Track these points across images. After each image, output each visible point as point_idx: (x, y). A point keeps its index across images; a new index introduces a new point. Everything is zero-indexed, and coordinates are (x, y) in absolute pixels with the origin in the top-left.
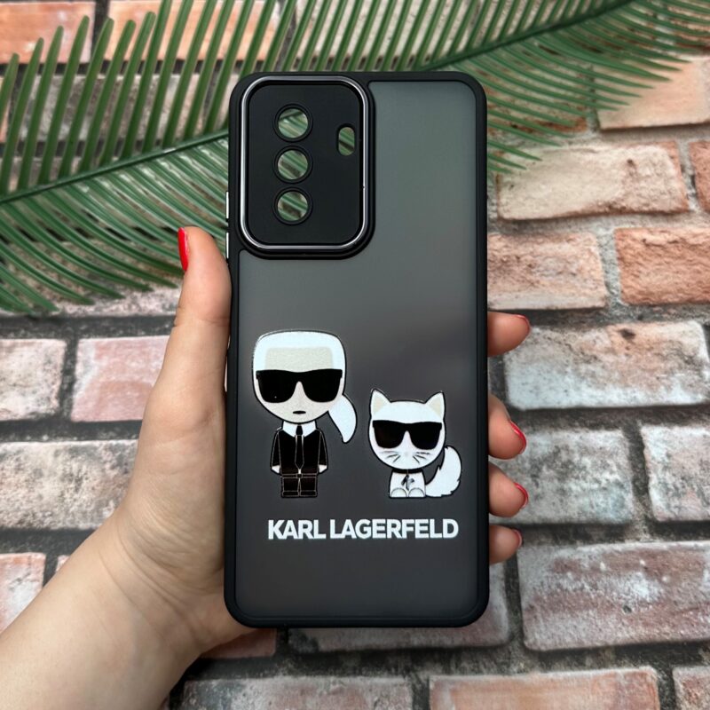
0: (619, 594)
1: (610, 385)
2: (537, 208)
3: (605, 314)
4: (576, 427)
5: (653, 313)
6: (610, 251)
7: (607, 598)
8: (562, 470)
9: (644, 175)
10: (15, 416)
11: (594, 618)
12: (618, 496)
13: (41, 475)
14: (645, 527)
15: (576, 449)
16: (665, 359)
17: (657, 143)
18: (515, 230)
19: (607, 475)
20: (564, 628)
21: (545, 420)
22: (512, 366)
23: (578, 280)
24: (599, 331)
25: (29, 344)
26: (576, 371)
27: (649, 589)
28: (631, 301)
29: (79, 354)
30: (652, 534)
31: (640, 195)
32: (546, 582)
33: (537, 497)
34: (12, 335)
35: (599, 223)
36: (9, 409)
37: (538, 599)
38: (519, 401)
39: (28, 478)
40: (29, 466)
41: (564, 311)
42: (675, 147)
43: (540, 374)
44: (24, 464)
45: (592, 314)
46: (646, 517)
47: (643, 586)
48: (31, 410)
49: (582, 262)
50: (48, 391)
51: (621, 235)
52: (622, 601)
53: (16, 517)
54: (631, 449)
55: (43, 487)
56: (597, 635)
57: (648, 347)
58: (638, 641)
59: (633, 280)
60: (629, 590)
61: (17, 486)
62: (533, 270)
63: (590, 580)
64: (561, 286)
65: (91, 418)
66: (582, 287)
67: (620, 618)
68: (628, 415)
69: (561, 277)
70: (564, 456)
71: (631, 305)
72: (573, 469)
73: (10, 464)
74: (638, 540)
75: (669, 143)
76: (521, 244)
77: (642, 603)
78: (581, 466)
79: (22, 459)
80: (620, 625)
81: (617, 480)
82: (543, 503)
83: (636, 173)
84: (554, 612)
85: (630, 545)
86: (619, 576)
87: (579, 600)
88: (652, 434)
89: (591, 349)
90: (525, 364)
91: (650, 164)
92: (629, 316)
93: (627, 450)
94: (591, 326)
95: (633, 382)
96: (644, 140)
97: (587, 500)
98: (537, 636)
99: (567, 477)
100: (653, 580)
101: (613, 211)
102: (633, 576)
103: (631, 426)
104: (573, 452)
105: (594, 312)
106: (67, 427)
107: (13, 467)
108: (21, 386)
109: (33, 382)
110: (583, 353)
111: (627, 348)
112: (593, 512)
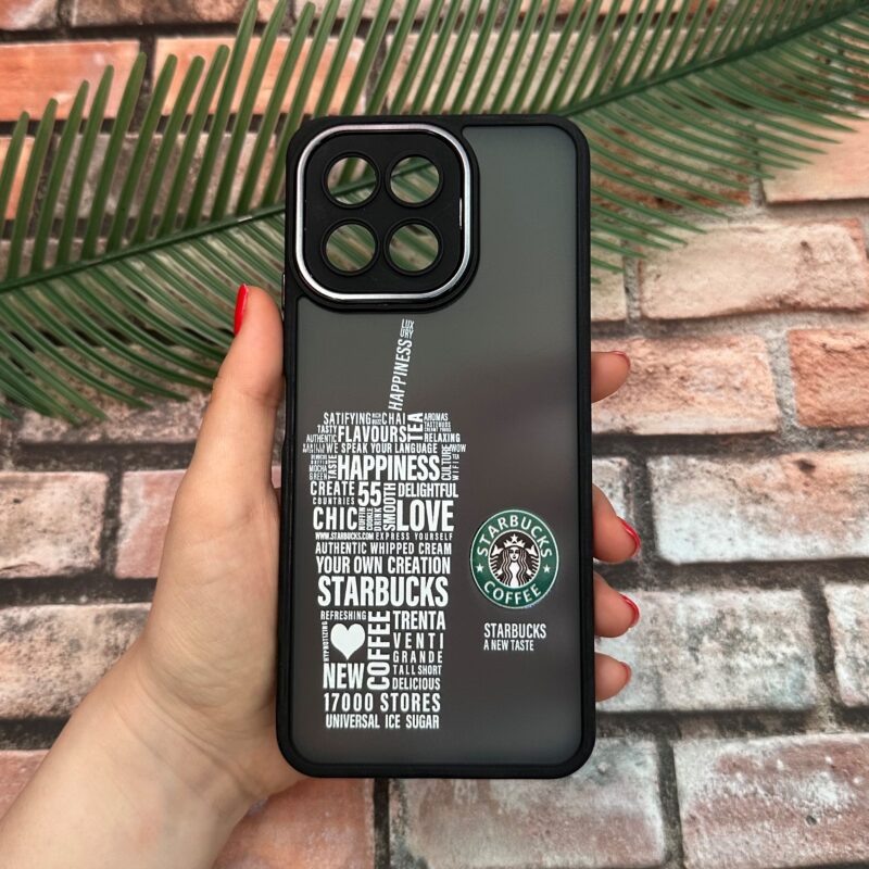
0: (800, 800)
1: (786, 532)
2: (690, 305)
3: (777, 440)
4: (744, 585)
5: (837, 438)
6: (782, 359)
7: (786, 805)
8: (727, 641)
9: (821, 261)
10: (46, 571)
11: (771, 831)
12: (797, 674)
13: (79, 647)
14: (831, 714)
15: (744, 614)
16: (852, 497)
17: (837, 221)
18: (662, 332)
19: (783, 648)
20: (733, 845)
21: (706, 577)
22: (661, 507)
23: (743, 396)
24: (771, 462)
25: (61, 479)
26: (743, 513)
27: (838, 794)
28: (809, 423)
29: (125, 491)
30: (839, 723)
31: (816, 287)
32: (710, 785)
33: (697, 677)
34: (41, 466)
35: (768, 323)
36: (39, 562)
37: (701, 807)
38: (672, 553)
39: (62, 651)
40: (63, 635)
41: (726, 437)
42: (858, 226)
43: (697, 518)
44: (57, 633)
45: (761, 440)
46: (832, 701)
47: (830, 790)
48: (65, 564)
49: (747, 373)
50: (86, 539)
51: (796, 338)
52: (805, 810)
53: (48, 702)
54: (814, 614)
55: (81, 663)
56: (774, 854)
57: (831, 482)
58: (826, 861)
59: (811, 396)
60: (813, 794)
61: (50, 662)
62: (688, 384)
63: (764, 782)
64: (721, 404)
65: (139, 574)
66: (747, 405)
67: (802, 832)
68: (807, 571)
69: (722, 392)
70: (729, 624)
71: (810, 428)
72: (741, 641)
73: (40, 634)
74: (823, 730)
75: (851, 221)
76: (670, 350)
77: (829, 812)
78: (751, 636)
79: (55, 626)
80: (802, 841)
81: (796, 654)
82: (705, 683)
83: (812, 258)
84: (721, 824)
85: (813, 737)
86: (801, 777)
87: (751, 808)
88: (837, 594)
89: (760, 486)
90: (677, 504)
91: (828, 247)
92: (807, 443)
93: (808, 615)
94: (760, 456)
95: (814, 528)
96: (822, 217)
97: (759, 679)
98: (700, 855)
99: (734, 650)
100: (842, 782)
101: (786, 307)
102: (818, 776)
103: (812, 584)
104: (740, 618)
105: (764, 437)
106: (111, 584)
107: (44, 637)
108: (52, 532)
109: (67, 528)
110: (750, 491)
111: (806, 484)
112: (767, 694)
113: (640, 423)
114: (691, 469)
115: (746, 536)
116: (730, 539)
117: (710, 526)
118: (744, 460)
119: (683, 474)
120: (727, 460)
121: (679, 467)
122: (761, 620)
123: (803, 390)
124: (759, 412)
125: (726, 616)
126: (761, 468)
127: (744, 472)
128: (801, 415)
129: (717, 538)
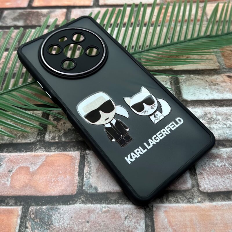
1: (225, 93)
3: (219, 71)
4: (213, 106)
8: (209, 120)
15: (214, 113)
19: (229, 122)
21: (199, 104)
22: (183, 87)
24: (218, 76)
26: (211, 88)
28: (229, 67)
41: (202, 70)
43: (195, 89)
45: (214, 71)
49: (207, 56)
51: (222, 49)
59: (229, 61)
66: (209, 63)
70: (209, 116)
72: (214, 120)
78: (217, 119)
89: (215, 81)
90: (188, 86)
92: (229, 71)
94: (214, 74)
99: (212, 123)
104: (212, 114)
110: (212, 83)
111: (230, 81)
113: (175, 67)
114: (192, 78)
115: (212, 94)
116: (207, 94)
117: (200, 91)
118: (209, 75)
119: (189, 79)
120: (204, 75)
121: (188, 77)
122: (220, 115)
123: (226, 59)
124: (212, 65)
125: (208, 114)
126: (215, 77)
127: (210, 78)
128: (226, 65)
129: (202, 94)
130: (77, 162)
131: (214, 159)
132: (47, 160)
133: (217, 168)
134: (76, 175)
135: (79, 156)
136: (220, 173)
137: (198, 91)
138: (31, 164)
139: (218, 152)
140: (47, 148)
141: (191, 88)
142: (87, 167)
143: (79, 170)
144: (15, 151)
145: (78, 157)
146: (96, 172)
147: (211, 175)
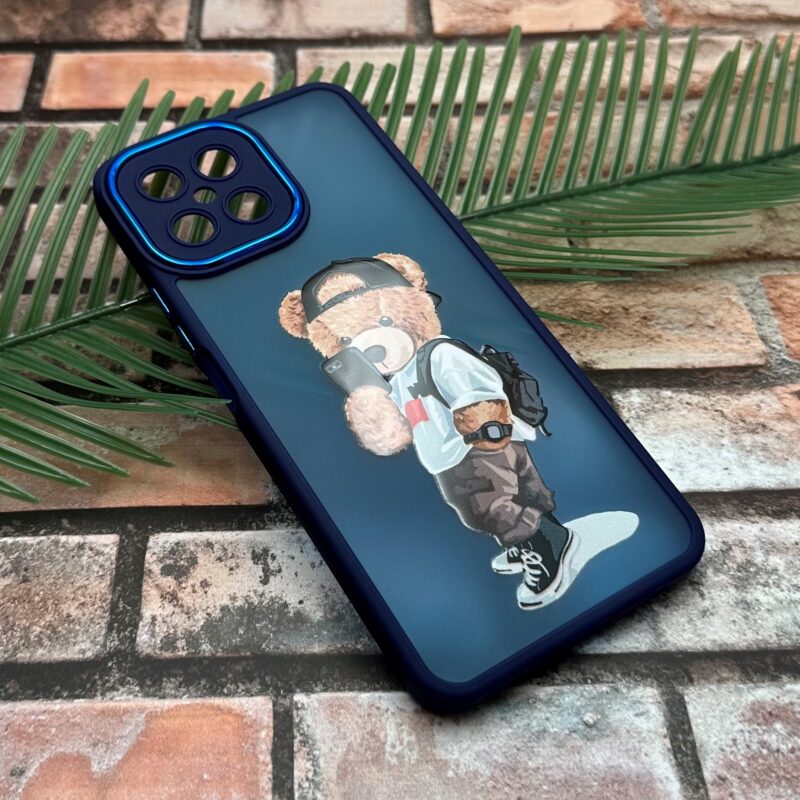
113: (599, 358)
114: (667, 401)
115: (745, 466)
116: (726, 469)
117: (699, 456)
118: (729, 392)
119: (657, 406)
120: (709, 392)
121: (652, 399)
122: (779, 551)
123: (789, 327)
124: (741, 348)
125: (733, 547)
126: (752, 398)
127: (734, 403)
128: (792, 349)
129: (709, 468)
130: (266, 736)
131: (766, 725)
132: (153, 729)
133: (776, 760)
134: (263, 788)
135: (271, 714)
136: (788, 776)
137: (693, 458)
138: (95, 745)
139: (778, 697)
140: (149, 683)
141: (666, 441)
142: (303, 758)
143: (274, 768)
144: (30, 692)
145: (268, 719)
146: (339, 777)
147: (758, 786)
